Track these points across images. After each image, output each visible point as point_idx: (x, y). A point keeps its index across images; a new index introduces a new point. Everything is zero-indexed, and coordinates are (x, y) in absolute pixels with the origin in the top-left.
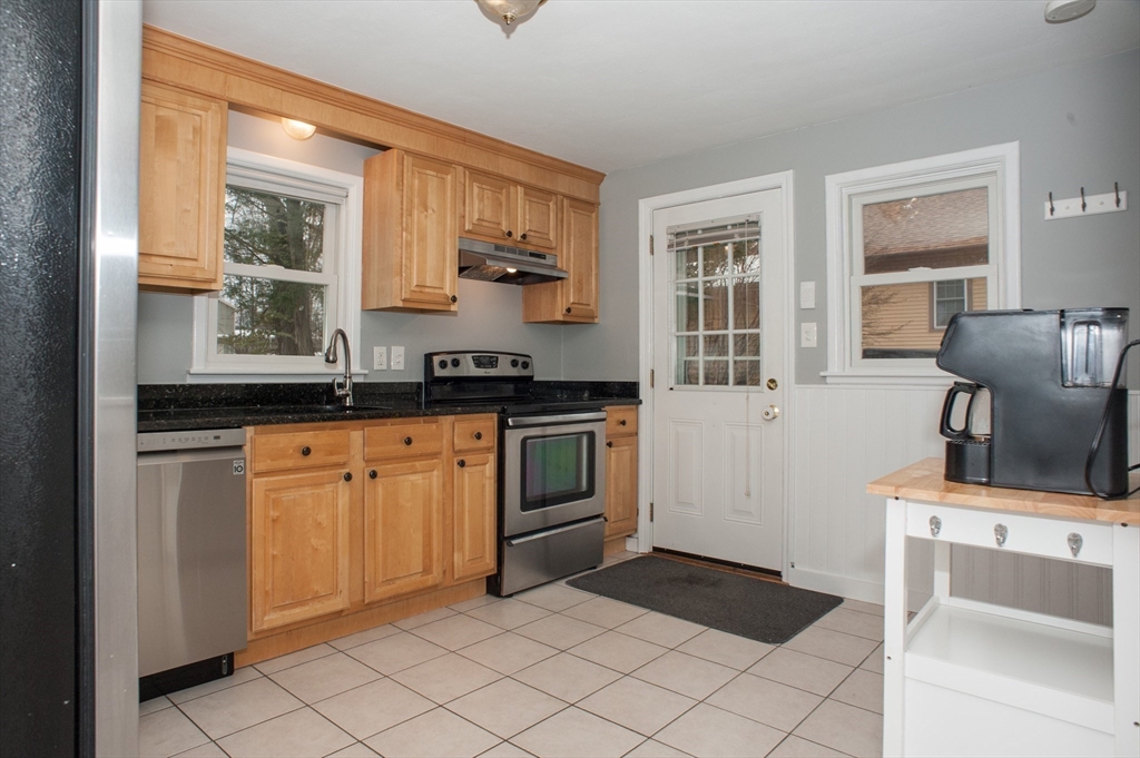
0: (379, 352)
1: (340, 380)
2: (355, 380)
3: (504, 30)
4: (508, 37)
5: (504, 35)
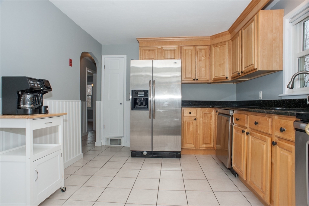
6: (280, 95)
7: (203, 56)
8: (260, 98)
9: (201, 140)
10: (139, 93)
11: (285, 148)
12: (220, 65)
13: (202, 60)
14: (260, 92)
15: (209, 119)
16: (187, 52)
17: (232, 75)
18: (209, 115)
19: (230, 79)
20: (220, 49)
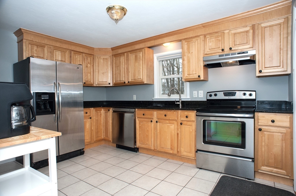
0: (195, 93)
1: (178, 100)
2: (182, 100)
3: (115, 22)
4: (117, 24)
5: (116, 23)
6: (153, 98)
7: (89, 63)
8: (134, 99)
9: (94, 134)
10: (42, 96)
11: (188, 125)
12: (103, 73)
13: (89, 66)
14: (134, 96)
15: (100, 116)
16: (76, 57)
17: (114, 82)
18: (100, 113)
19: (111, 85)
20: (103, 61)
